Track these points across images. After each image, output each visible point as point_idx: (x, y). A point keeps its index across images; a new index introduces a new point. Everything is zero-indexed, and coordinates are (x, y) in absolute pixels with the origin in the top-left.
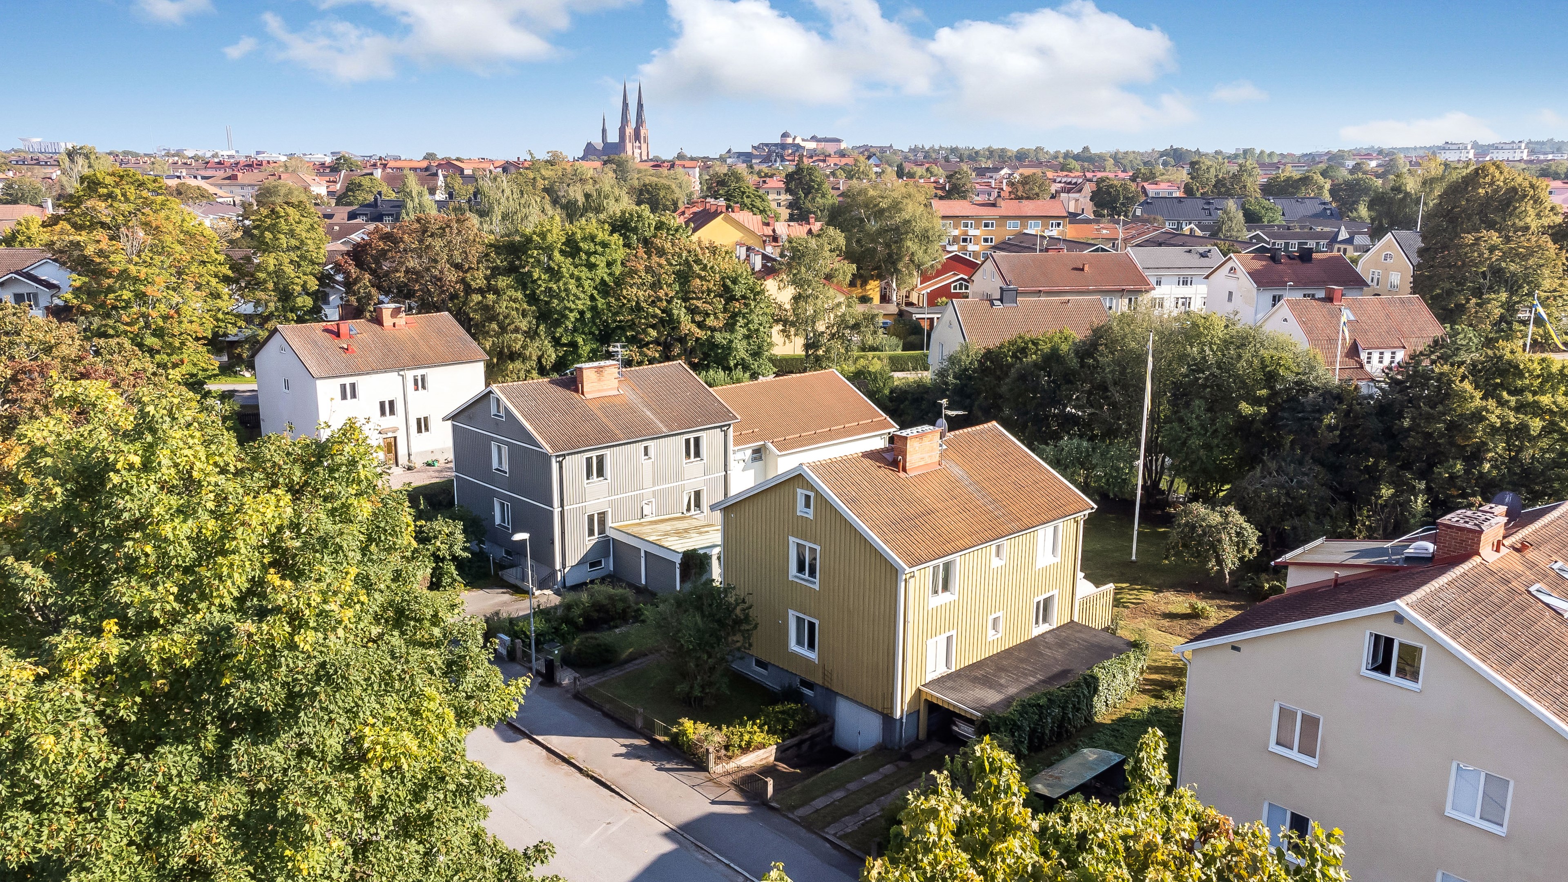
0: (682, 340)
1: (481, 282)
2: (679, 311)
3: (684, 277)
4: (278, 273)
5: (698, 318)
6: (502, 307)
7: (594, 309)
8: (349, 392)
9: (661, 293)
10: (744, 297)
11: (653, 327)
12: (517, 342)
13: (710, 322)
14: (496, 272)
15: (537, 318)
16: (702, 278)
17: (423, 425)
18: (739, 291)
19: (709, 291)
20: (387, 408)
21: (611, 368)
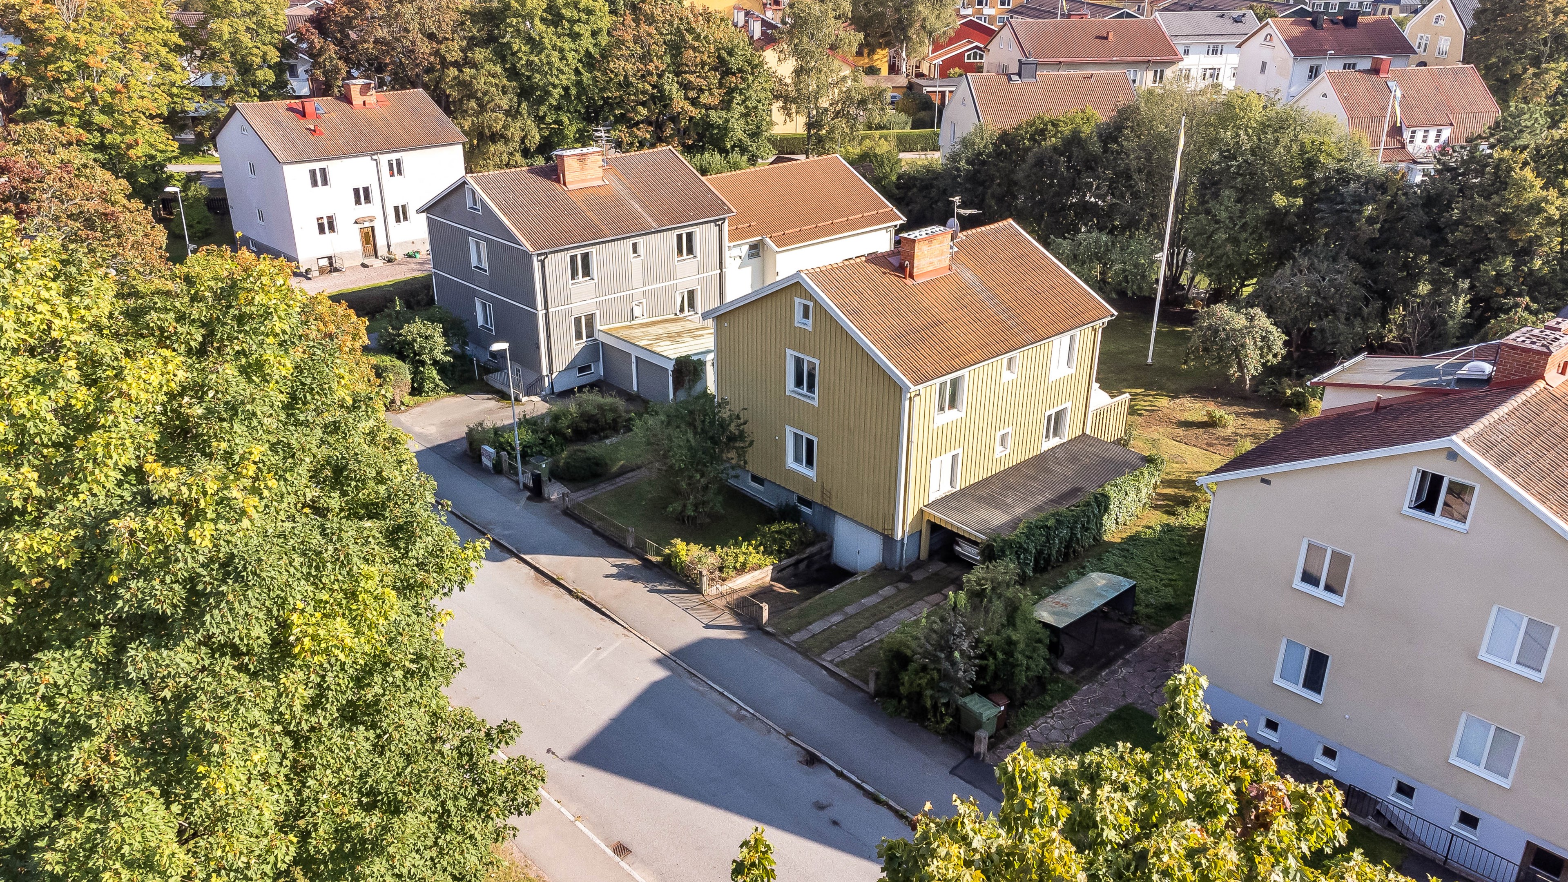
0: (674, 119)
1: (455, 55)
2: (672, 87)
3: (676, 48)
4: (234, 42)
5: (692, 94)
6: (481, 83)
7: (579, 84)
8: (319, 179)
9: (651, 67)
10: (741, 70)
11: (643, 104)
12: (497, 121)
13: (705, 99)
14: (472, 42)
15: (519, 96)
16: (694, 49)
17: (401, 213)
18: (735, 63)
19: (703, 64)
20: (362, 195)
21: (595, 156)
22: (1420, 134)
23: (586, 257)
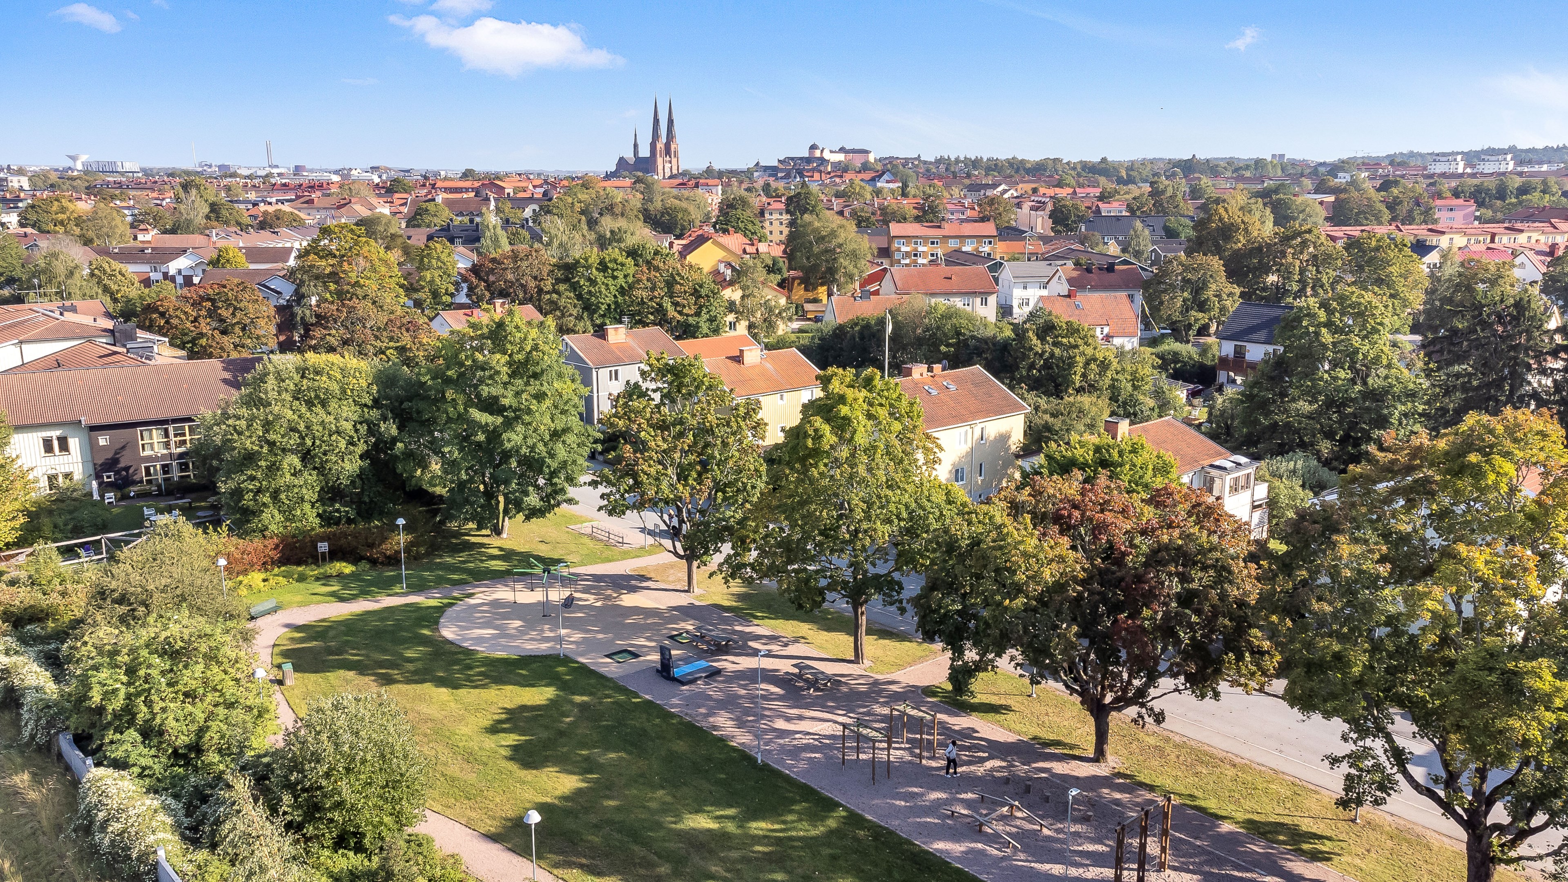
0: (669, 322)
1: (549, 288)
2: (667, 304)
3: (670, 284)
4: (432, 282)
5: (678, 309)
6: (562, 302)
7: (616, 303)
9: (656, 294)
10: (707, 296)
11: (652, 314)
12: (571, 322)
13: (686, 311)
14: (558, 281)
15: (583, 309)
16: (681, 285)
18: (703, 292)
19: (685, 292)
21: (622, 329)
23: (616, 372)
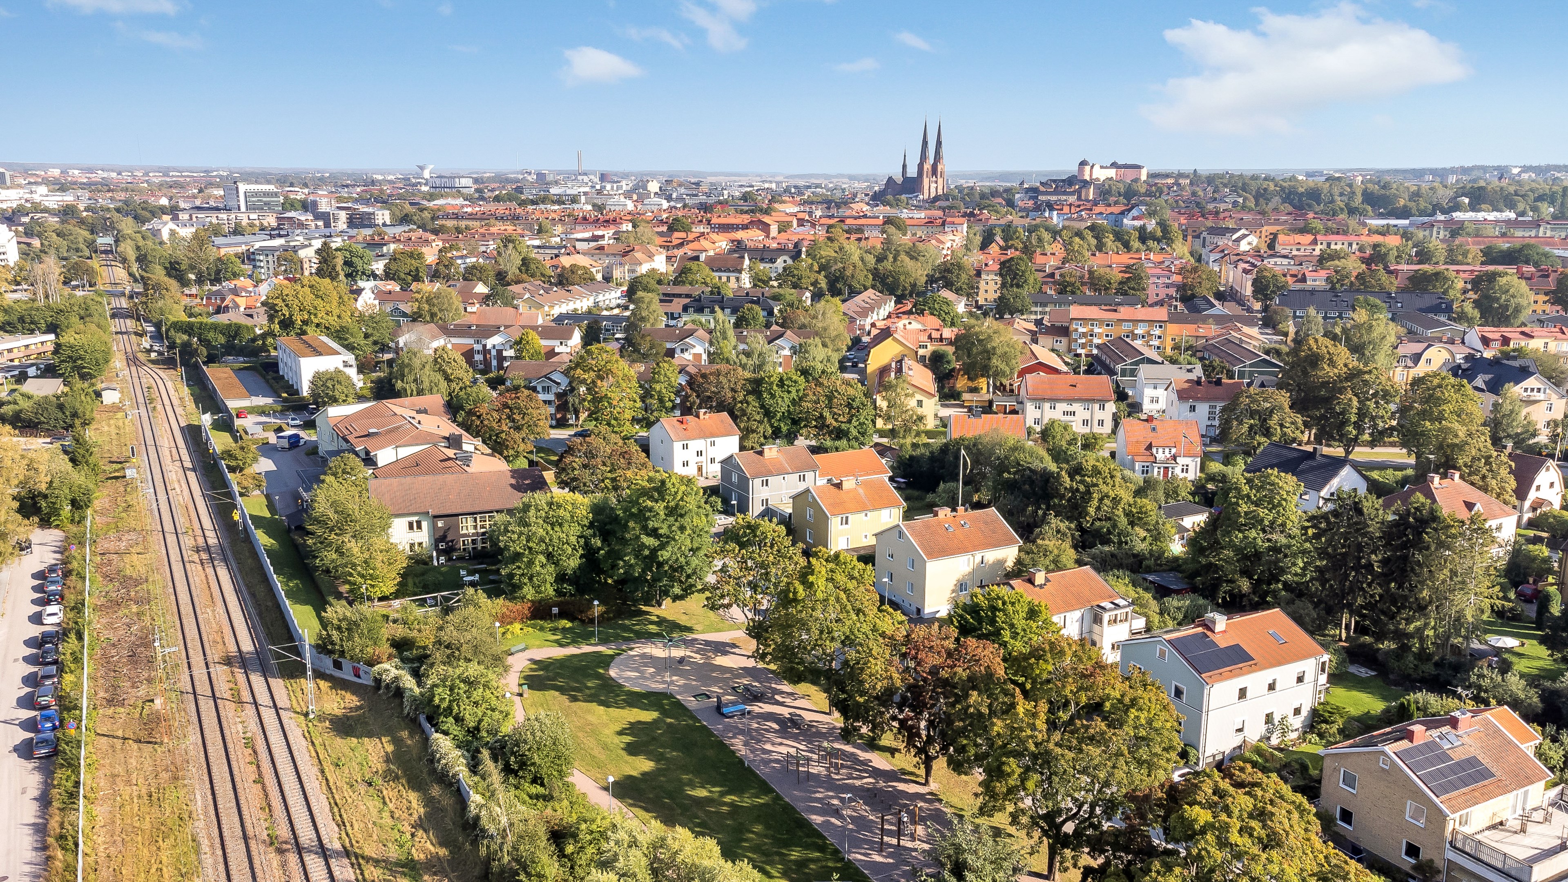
0: (828, 426)
1: (741, 398)
2: (827, 414)
3: (830, 398)
5: (835, 417)
6: (749, 411)
7: (789, 411)
8: (685, 447)
9: (819, 405)
11: (815, 420)
12: (754, 425)
13: (841, 419)
14: (749, 393)
15: (764, 415)
17: (712, 461)
18: (855, 405)
19: (841, 404)
20: (699, 453)
21: (775, 448)
22: (1161, 450)
23: (767, 480)
